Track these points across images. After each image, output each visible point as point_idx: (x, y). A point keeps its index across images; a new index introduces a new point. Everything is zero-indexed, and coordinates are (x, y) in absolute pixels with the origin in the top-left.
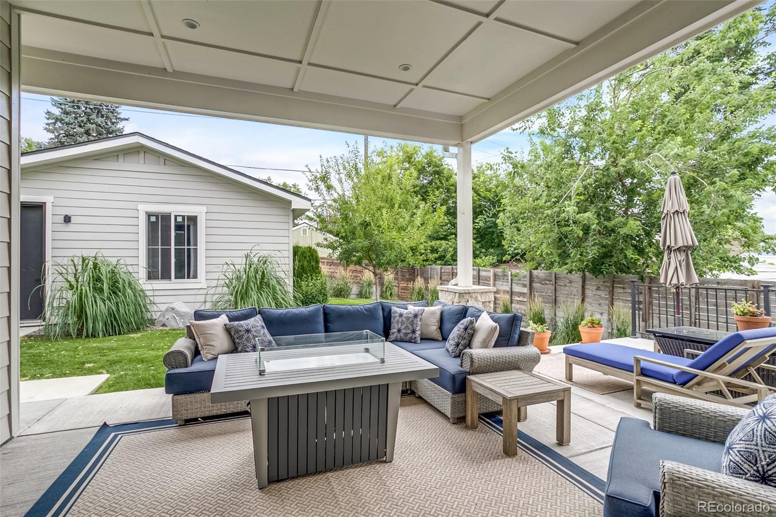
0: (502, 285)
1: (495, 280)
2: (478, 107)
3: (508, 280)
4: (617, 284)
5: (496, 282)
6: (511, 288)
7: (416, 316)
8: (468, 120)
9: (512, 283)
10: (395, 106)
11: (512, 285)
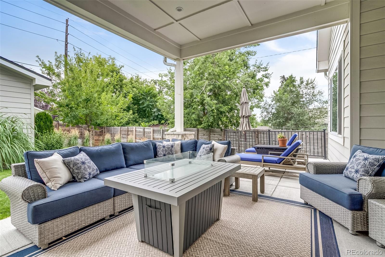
0: (157, 135)
1: (153, 133)
2: (193, 42)
3: (161, 133)
4: (212, 133)
5: (154, 134)
6: (163, 137)
7: (172, 146)
8: (184, 48)
9: (163, 134)
10: (155, 30)
11: (163, 135)
